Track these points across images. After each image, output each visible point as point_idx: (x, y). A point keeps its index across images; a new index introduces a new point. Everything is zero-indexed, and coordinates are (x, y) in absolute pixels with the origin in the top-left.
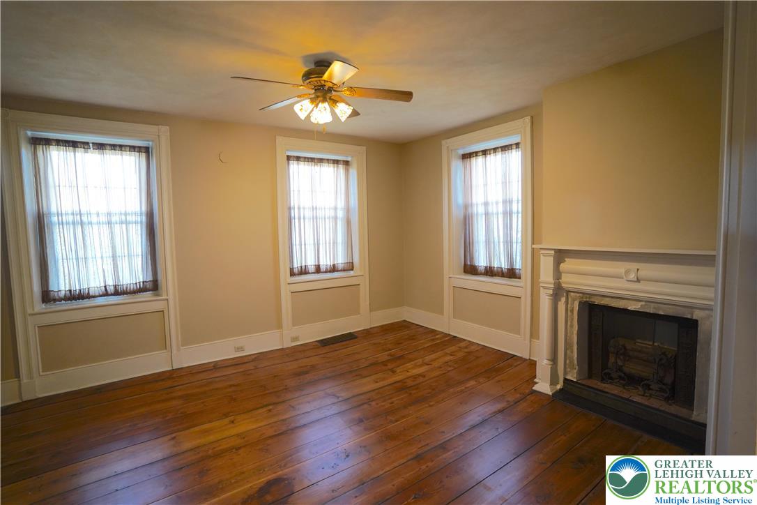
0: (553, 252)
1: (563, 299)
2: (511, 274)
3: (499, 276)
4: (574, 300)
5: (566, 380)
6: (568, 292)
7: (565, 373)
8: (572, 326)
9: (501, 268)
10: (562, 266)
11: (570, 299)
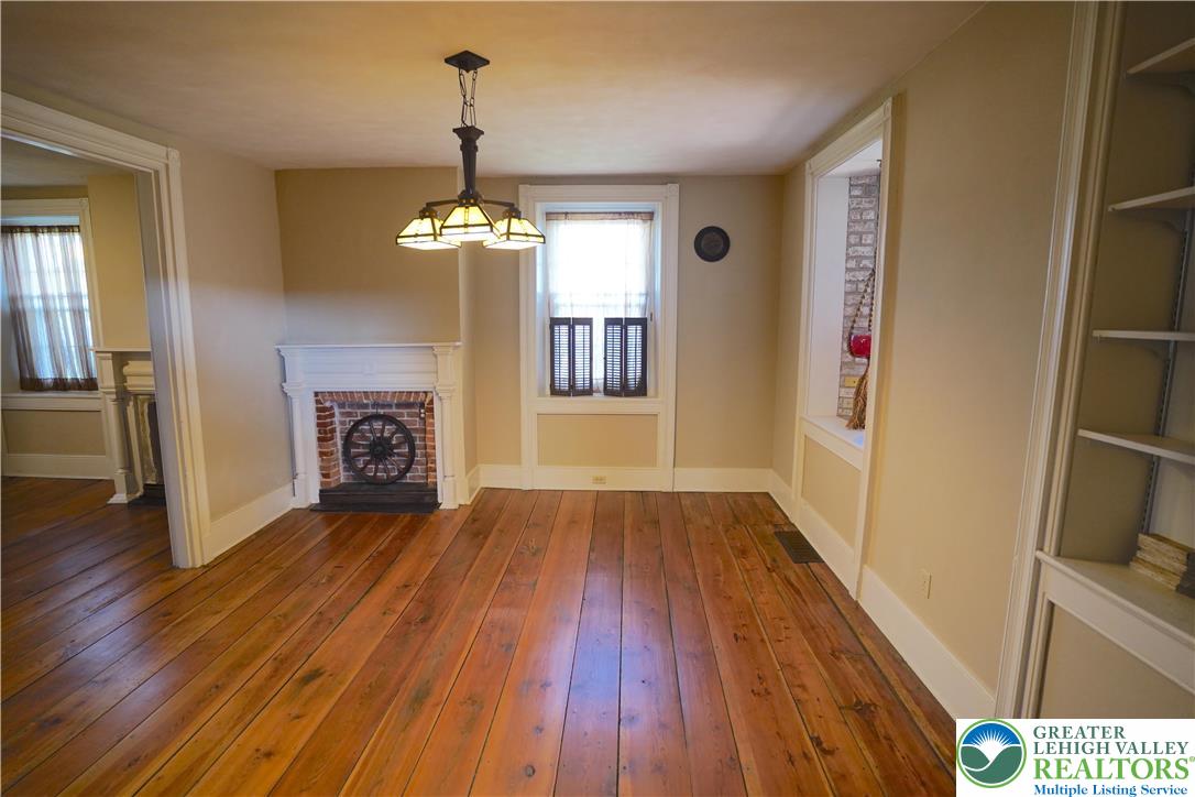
0: (110, 355)
1: (131, 403)
2: (90, 384)
3: (74, 389)
4: (143, 403)
5: (146, 486)
6: (136, 395)
7: (144, 478)
8: (144, 430)
9: (77, 379)
10: (126, 370)
11: (139, 402)
